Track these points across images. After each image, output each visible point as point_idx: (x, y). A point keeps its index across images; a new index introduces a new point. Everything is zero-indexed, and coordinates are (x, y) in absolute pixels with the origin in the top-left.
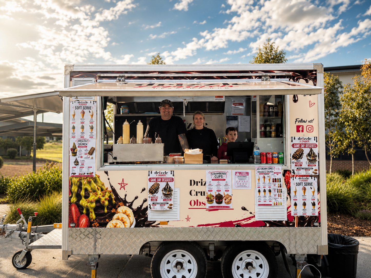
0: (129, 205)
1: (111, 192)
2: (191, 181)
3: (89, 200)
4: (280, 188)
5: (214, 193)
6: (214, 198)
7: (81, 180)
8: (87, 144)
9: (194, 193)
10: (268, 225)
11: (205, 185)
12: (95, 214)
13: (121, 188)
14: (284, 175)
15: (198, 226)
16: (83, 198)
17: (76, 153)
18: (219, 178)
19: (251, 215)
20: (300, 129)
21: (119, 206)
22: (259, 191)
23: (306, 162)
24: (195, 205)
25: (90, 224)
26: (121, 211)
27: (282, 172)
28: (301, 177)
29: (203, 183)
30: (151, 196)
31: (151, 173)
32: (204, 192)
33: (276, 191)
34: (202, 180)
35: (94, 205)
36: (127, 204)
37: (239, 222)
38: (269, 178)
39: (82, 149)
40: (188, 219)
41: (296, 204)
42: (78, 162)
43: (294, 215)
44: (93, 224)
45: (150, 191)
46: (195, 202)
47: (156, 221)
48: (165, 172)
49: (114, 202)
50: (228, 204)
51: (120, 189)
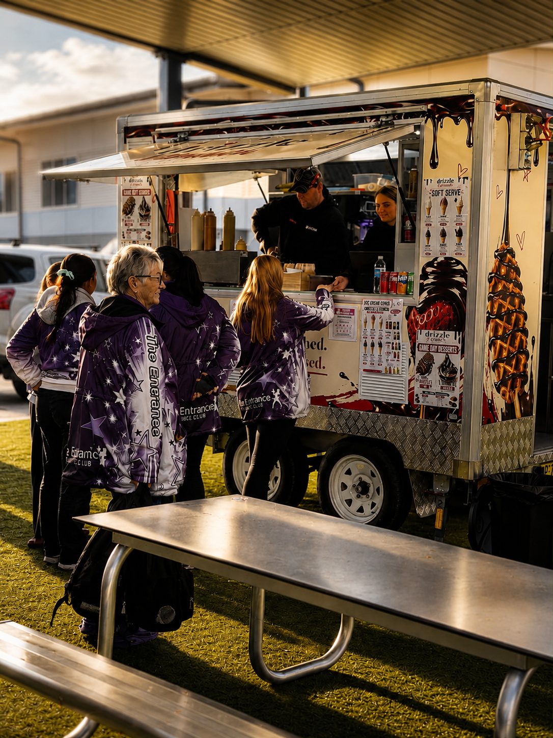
4: (397, 341)
10: (377, 410)
14: (407, 316)
19: (353, 388)
22: (365, 345)
23: (438, 383)
27: (404, 309)
33: (391, 345)
37: (334, 399)
38: (381, 320)
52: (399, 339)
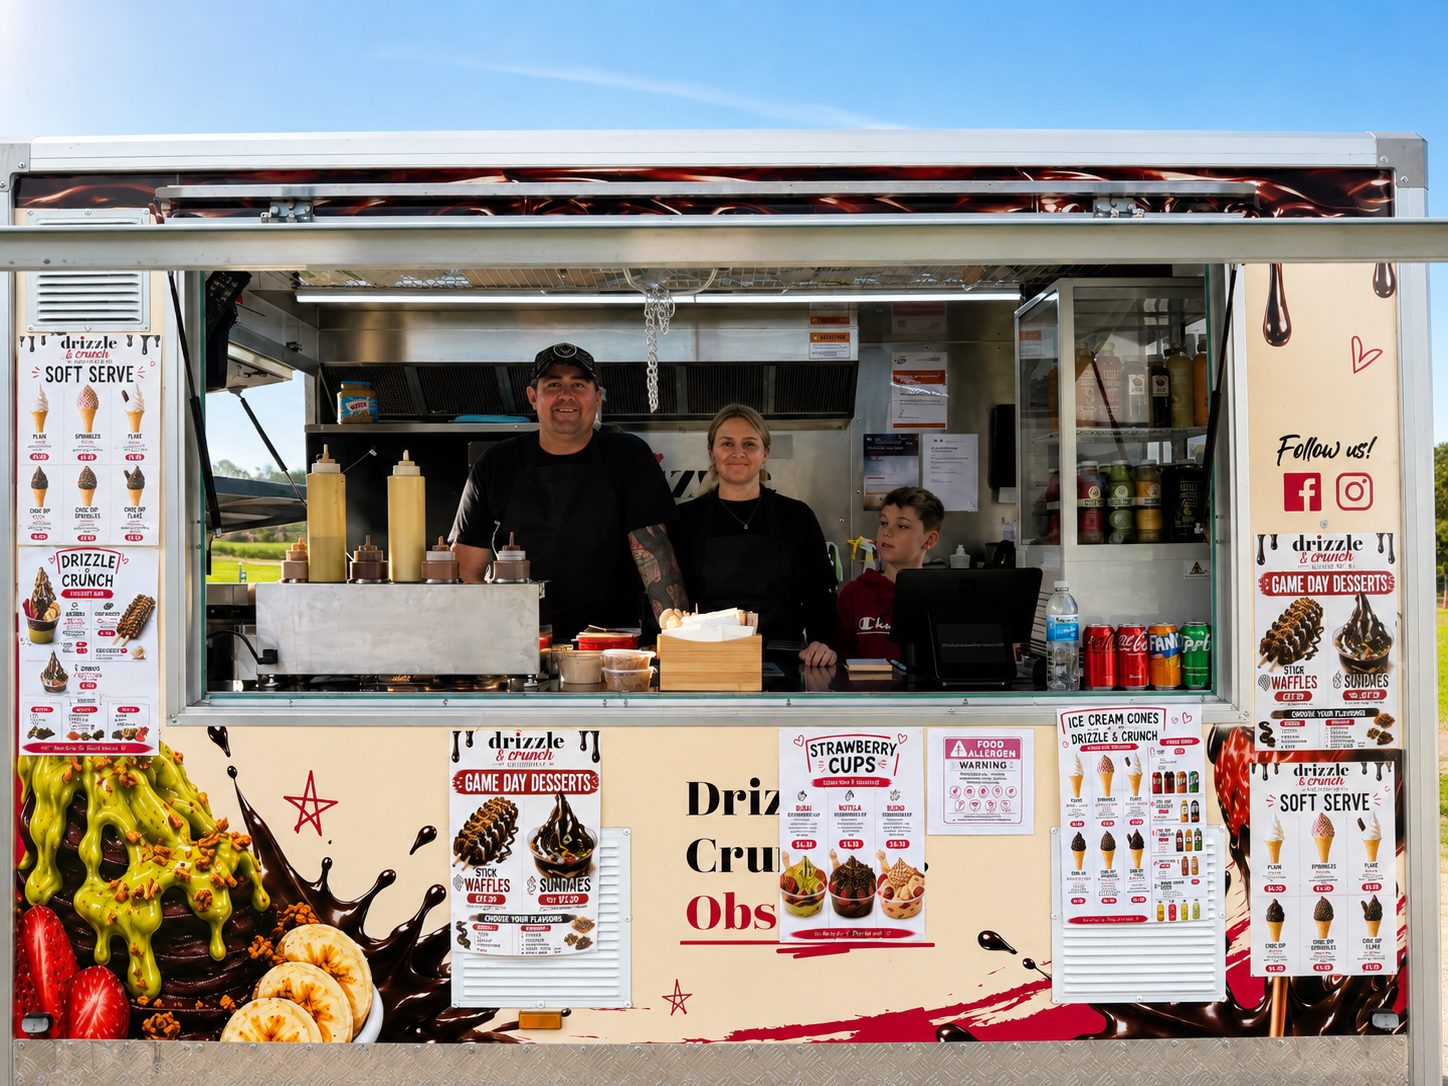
0: (344, 918)
1: (244, 846)
2: (694, 788)
3: (126, 889)
4: (1193, 827)
5: (825, 860)
6: (821, 888)
7: (77, 774)
8: (109, 581)
9: (708, 856)
10: (1122, 1027)
11: (773, 809)
12: (159, 963)
13: (301, 823)
14: (1214, 753)
15: (731, 1039)
16: (93, 879)
17: (52, 626)
18: (851, 774)
19: (1033, 976)
20: (1301, 493)
21: (292, 924)
22: (1079, 845)
23: (1337, 678)
24: (714, 922)
25: (129, 1022)
26: (302, 954)
27: (1203, 734)
28: (1306, 765)
29: (760, 801)
30: (470, 873)
31: (470, 743)
32: (768, 852)
33: (1173, 840)
34: (755, 782)
35: (151, 915)
36: (337, 915)
37: (963, 1016)
38: (1132, 770)
39: (83, 604)
40: (677, 1000)
41: (1276, 914)
42: (63, 677)
43: (1265, 974)
44: (147, 1023)
45: (459, 847)
46: (714, 905)
47: (498, 1009)
48: (550, 734)
49: (262, 897)
50: (900, 917)
51: (297, 829)
52: (1196, 820)
